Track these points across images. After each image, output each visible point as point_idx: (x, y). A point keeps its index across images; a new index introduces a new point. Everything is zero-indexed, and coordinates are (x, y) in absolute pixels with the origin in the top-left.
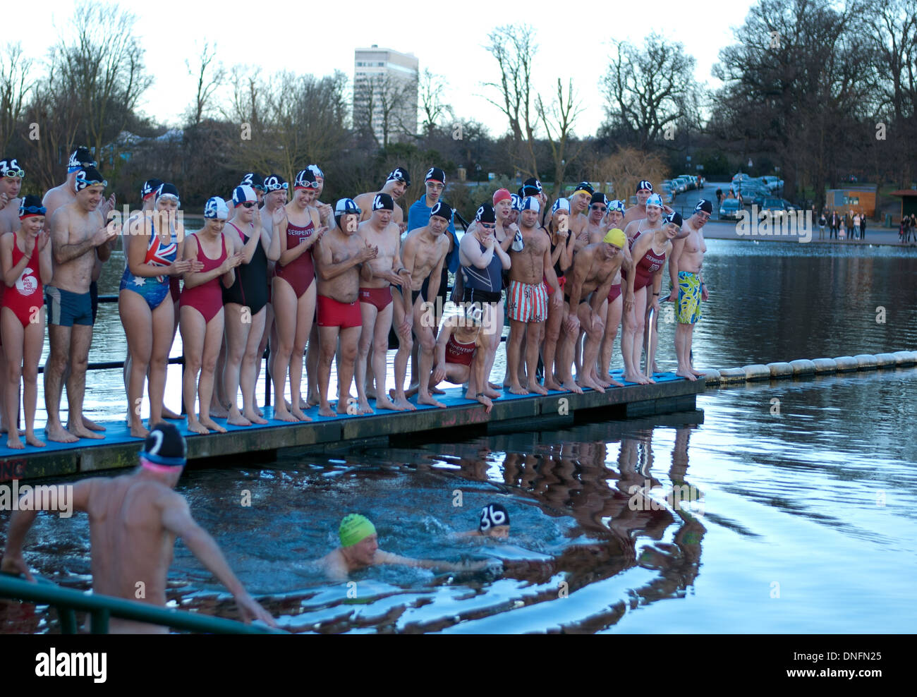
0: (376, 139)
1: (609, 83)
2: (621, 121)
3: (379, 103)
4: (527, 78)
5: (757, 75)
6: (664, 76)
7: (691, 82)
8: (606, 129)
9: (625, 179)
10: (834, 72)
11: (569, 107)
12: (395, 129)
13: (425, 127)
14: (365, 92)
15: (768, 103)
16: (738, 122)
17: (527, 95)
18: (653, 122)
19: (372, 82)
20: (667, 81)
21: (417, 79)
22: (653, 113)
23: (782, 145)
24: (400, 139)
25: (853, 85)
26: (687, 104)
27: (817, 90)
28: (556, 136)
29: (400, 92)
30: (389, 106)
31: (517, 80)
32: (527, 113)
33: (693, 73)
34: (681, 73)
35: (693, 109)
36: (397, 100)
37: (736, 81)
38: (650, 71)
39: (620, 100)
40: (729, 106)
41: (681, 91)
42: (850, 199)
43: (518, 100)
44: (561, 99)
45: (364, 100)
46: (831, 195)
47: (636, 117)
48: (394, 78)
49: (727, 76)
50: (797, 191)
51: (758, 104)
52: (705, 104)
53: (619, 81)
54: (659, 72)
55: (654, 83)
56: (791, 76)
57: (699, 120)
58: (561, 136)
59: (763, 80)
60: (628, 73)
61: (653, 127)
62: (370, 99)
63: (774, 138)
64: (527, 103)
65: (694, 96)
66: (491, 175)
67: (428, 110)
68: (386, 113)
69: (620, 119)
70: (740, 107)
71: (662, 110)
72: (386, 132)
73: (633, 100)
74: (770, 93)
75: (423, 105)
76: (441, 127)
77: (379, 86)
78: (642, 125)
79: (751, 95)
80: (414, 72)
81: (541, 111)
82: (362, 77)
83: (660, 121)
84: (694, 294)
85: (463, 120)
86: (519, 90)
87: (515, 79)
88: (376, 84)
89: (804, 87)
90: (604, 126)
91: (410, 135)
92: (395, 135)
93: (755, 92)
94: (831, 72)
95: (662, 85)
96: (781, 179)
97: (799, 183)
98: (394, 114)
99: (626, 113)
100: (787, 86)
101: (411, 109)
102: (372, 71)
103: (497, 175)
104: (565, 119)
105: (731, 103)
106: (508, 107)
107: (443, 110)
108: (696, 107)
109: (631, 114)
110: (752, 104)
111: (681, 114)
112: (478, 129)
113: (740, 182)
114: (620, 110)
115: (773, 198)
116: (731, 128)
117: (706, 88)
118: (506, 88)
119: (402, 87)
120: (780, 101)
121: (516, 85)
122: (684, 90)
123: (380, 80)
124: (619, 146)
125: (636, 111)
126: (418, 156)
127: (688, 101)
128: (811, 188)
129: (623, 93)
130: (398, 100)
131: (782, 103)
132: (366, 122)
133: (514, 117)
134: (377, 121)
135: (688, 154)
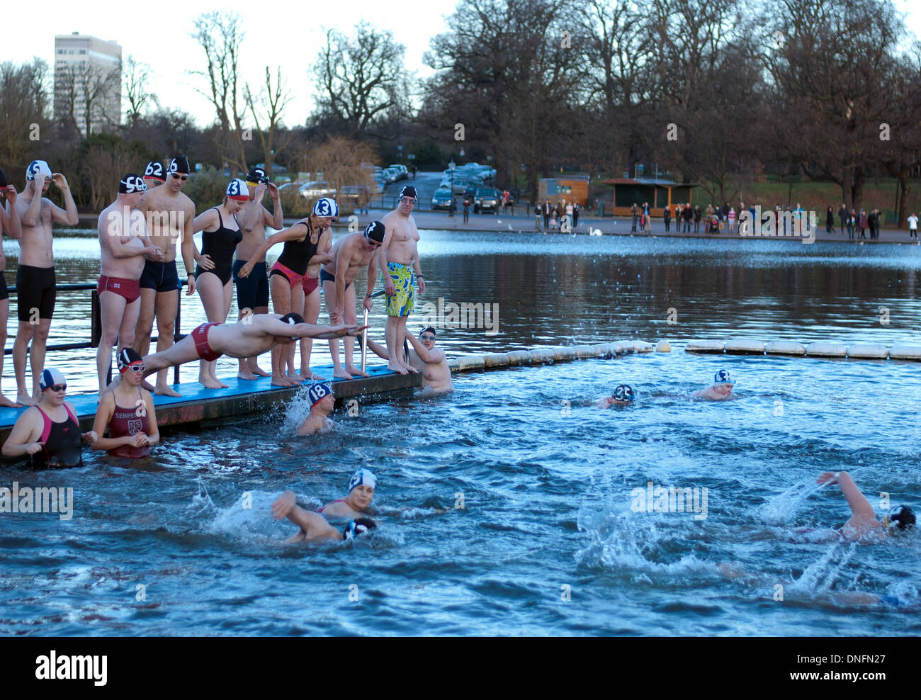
0: (79, 130)
1: (318, 71)
2: (330, 110)
3: (81, 93)
4: (234, 66)
5: (468, 64)
6: (374, 64)
7: (401, 70)
8: (315, 118)
9: (335, 170)
10: (545, 60)
11: (278, 96)
12: (98, 118)
13: (129, 117)
14: (66, 81)
15: (479, 92)
16: (450, 111)
17: (234, 83)
18: (364, 111)
19: (73, 70)
20: (377, 69)
21: (120, 67)
22: (363, 102)
23: (494, 133)
24: (104, 128)
25: (564, 74)
26: (398, 93)
27: (529, 78)
28: (265, 125)
29: (103, 80)
30: (91, 96)
31: (224, 67)
32: (234, 102)
33: (404, 61)
34: (391, 60)
35: (404, 98)
36: (100, 89)
37: (447, 69)
38: (360, 59)
39: (329, 88)
40: (441, 95)
41: (391, 79)
42: (563, 188)
43: (225, 89)
44: (269, 88)
45: (65, 89)
46: (543, 183)
47: (346, 105)
48: (96, 66)
49: (438, 64)
50: (509, 181)
51: (469, 92)
52: (416, 92)
53: (328, 69)
54: (369, 60)
55: (364, 72)
56: (502, 64)
57: (410, 109)
58: (270, 125)
59: (474, 68)
60: (337, 61)
61: (363, 116)
62: (72, 88)
63: (487, 127)
64: (234, 92)
65: (405, 84)
66: (198, 166)
67: (132, 100)
68: (88, 102)
69: (330, 108)
70: (451, 95)
71: (373, 98)
72: (88, 122)
73: (343, 89)
74: (481, 81)
75: (127, 94)
76: (145, 117)
77: (81, 74)
78: (352, 114)
79: (462, 83)
80: (117, 60)
81: (249, 100)
82: (62, 65)
83: (370, 110)
84: (405, 286)
85: (168, 109)
86: (226, 78)
87: (222, 67)
88: (77, 72)
89: (515, 75)
90: (313, 116)
91: (114, 125)
92: (99, 125)
93: (467, 81)
94: (542, 60)
95: (372, 73)
96: (494, 168)
97: (511, 173)
98: (97, 103)
99: (337, 102)
100: (498, 74)
101: (114, 98)
102: (73, 59)
103: (205, 165)
104: (274, 108)
105: (442, 91)
106: (215, 96)
107: (148, 99)
108: (407, 96)
109: (341, 103)
110: (464, 91)
111: (392, 102)
112: (184, 119)
113: (453, 172)
114: (330, 98)
115: (486, 187)
116: (443, 117)
117: (417, 76)
118: (212, 76)
119: (104, 77)
120: (491, 89)
121: (222, 73)
122: (395, 78)
123: (81, 68)
124: (329, 135)
125: (346, 100)
126: (123, 147)
127: (398, 90)
128: (524, 178)
129: (333, 81)
130: (101, 89)
131: (493, 92)
132: (68, 112)
133: (221, 107)
134: (79, 111)
135: (399, 144)
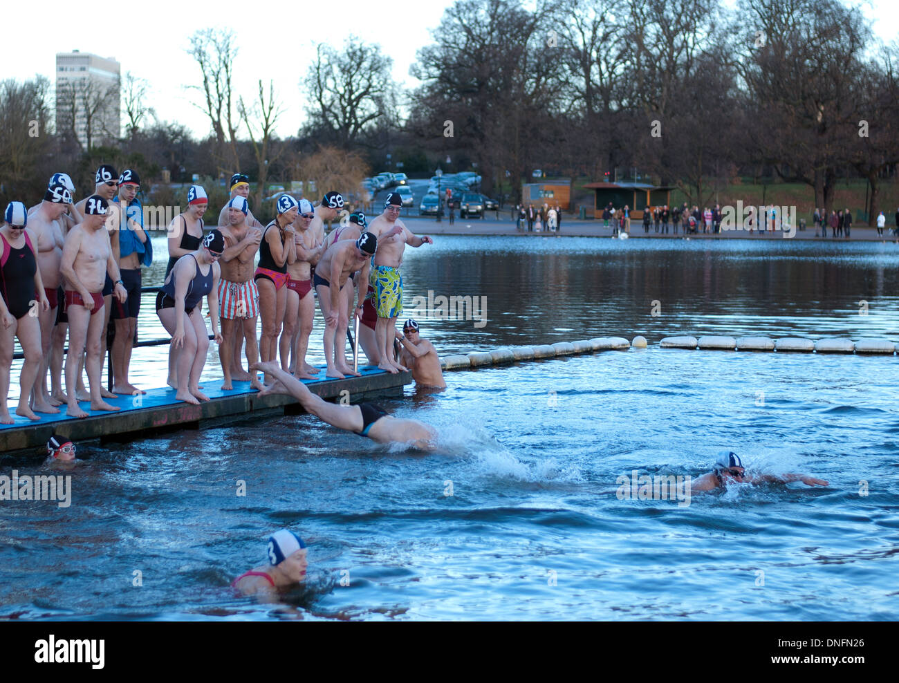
0: (80, 144)
1: (309, 84)
2: (321, 121)
3: (81, 108)
4: (228, 81)
5: (453, 75)
6: (363, 76)
7: (389, 81)
8: (307, 129)
9: (327, 178)
10: (527, 70)
11: (271, 108)
12: (98, 132)
13: (128, 131)
14: (68, 97)
15: (464, 101)
16: (436, 120)
17: (229, 97)
18: (353, 121)
19: (74, 86)
20: (365, 81)
21: (119, 83)
22: (353, 112)
23: (478, 141)
24: (104, 142)
25: (545, 83)
26: (385, 103)
27: (511, 88)
28: (259, 137)
29: (102, 96)
30: (91, 111)
31: (219, 81)
32: (229, 114)
33: (391, 73)
34: (379, 72)
35: (392, 108)
36: (99, 104)
37: (433, 80)
38: (349, 71)
39: (320, 100)
40: (427, 105)
41: (380, 90)
42: (545, 192)
43: (220, 102)
44: (262, 100)
45: (66, 104)
46: (527, 189)
47: (336, 116)
48: (96, 82)
49: (424, 75)
50: (494, 186)
51: (455, 102)
52: (404, 102)
53: (319, 81)
54: (358, 73)
55: (354, 84)
56: (486, 74)
57: (398, 119)
58: (263, 136)
59: (459, 79)
60: (328, 74)
61: (353, 126)
62: (73, 104)
63: (471, 135)
64: (229, 105)
65: (392, 95)
66: (195, 177)
67: (131, 114)
68: (89, 117)
69: (321, 119)
70: (437, 105)
71: (362, 109)
72: (89, 136)
73: (333, 101)
74: (465, 91)
75: (126, 109)
76: (144, 131)
77: (81, 90)
78: (342, 124)
79: (448, 93)
80: (116, 76)
81: (243, 112)
82: (64, 82)
83: (360, 120)
84: (394, 288)
85: (166, 122)
86: (220, 92)
87: (217, 81)
88: (78, 88)
89: (498, 85)
90: (305, 127)
91: (113, 138)
92: (99, 139)
93: (452, 91)
94: (524, 70)
95: (361, 85)
96: (479, 175)
97: (496, 179)
98: (97, 118)
99: (327, 113)
100: (482, 84)
101: (114, 113)
102: (74, 76)
103: (201, 176)
104: (267, 120)
105: (428, 101)
106: (210, 109)
107: (146, 113)
108: (394, 106)
109: (332, 114)
110: (450, 101)
111: (380, 113)
112: (181, 131)
113: (439, 179)
114: (321, 110)
115: (471, 193)
116: (429, 126)
117: (404, 87)
118: (207, 90)
119: (104, 92)
120: (475, 98)
121: (217, 87)
122: (383, 89)
123: (81, 84)
124: (320, 145)
125: (336, 111)
126: (123, 159)
127: (386, 101)
128: (508, 183)
129: (323, 94)
130: (101, 104)
131: (478, 101)
132: (69, 127)
133: (216, 119)
134: (80, 125)
135: (388, 152)
